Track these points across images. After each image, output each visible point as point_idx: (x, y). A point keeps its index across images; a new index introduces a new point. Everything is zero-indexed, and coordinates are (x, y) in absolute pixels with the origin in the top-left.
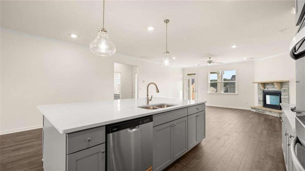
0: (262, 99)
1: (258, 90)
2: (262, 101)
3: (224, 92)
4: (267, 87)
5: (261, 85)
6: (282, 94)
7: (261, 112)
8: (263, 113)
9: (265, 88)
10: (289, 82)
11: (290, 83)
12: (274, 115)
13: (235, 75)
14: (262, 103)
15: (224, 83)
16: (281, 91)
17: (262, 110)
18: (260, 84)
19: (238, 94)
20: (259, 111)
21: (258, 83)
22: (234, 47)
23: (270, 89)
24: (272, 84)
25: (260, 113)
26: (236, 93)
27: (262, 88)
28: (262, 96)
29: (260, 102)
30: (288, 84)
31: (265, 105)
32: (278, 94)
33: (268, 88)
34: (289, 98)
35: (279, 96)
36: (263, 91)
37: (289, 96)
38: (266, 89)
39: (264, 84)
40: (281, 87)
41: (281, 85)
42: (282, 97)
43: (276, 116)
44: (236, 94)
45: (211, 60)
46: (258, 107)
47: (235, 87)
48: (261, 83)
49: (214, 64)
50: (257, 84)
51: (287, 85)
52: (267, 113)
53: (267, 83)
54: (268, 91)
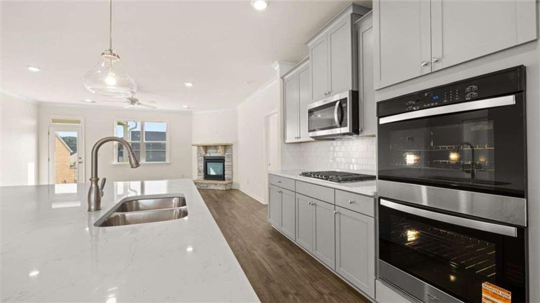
0: (202, 168)
1: (198, 156)
2: (203, 172)
3: (147, 161)
4: (209, 151)
5: (202, 149)
6: (226, 160)
7: (204, 187)
8: (207, 188)
9: (206, 153)
10: (232, 145)
11: (234, 147)
12: (219, 188)
13: (165, 131)
14: (203, 174)
15: (146, 144)
16: (224, 157)
17: (205, 183)
18: (201, 147)
19: (170, 164)
20: (201, 185)
21: (198, 146)
22: (189, 85)
23: (212, 154)
24: (216, 147)
25: (202, 188)
26: (168, 161)
27: (203, 153)
28: (202, 165)
29: (200, 174)
30: (232, 148)
31: (207, 177)
32: (221, 160)
33: (210, 153)
34: (232, 166)
35: (222, 164)
36: (204, 157)
37: (232, 164)
38: (208, 155)
39: (206, 148)
40: (225, 152)
41: (225, 149)
42: (226, 164)
43: (222, 189)
44: (167, 163)
45: (134, 97)
46: (198, 180)
47: (165, 151)
48: (203, 146)
49: (140, 107)
50: (196, 147)
51: (230, 149)
52: (212, 187)
53: (210, 146)
54: (210, 157)
